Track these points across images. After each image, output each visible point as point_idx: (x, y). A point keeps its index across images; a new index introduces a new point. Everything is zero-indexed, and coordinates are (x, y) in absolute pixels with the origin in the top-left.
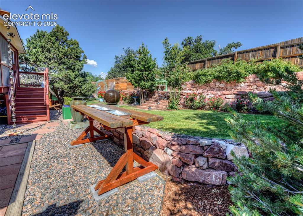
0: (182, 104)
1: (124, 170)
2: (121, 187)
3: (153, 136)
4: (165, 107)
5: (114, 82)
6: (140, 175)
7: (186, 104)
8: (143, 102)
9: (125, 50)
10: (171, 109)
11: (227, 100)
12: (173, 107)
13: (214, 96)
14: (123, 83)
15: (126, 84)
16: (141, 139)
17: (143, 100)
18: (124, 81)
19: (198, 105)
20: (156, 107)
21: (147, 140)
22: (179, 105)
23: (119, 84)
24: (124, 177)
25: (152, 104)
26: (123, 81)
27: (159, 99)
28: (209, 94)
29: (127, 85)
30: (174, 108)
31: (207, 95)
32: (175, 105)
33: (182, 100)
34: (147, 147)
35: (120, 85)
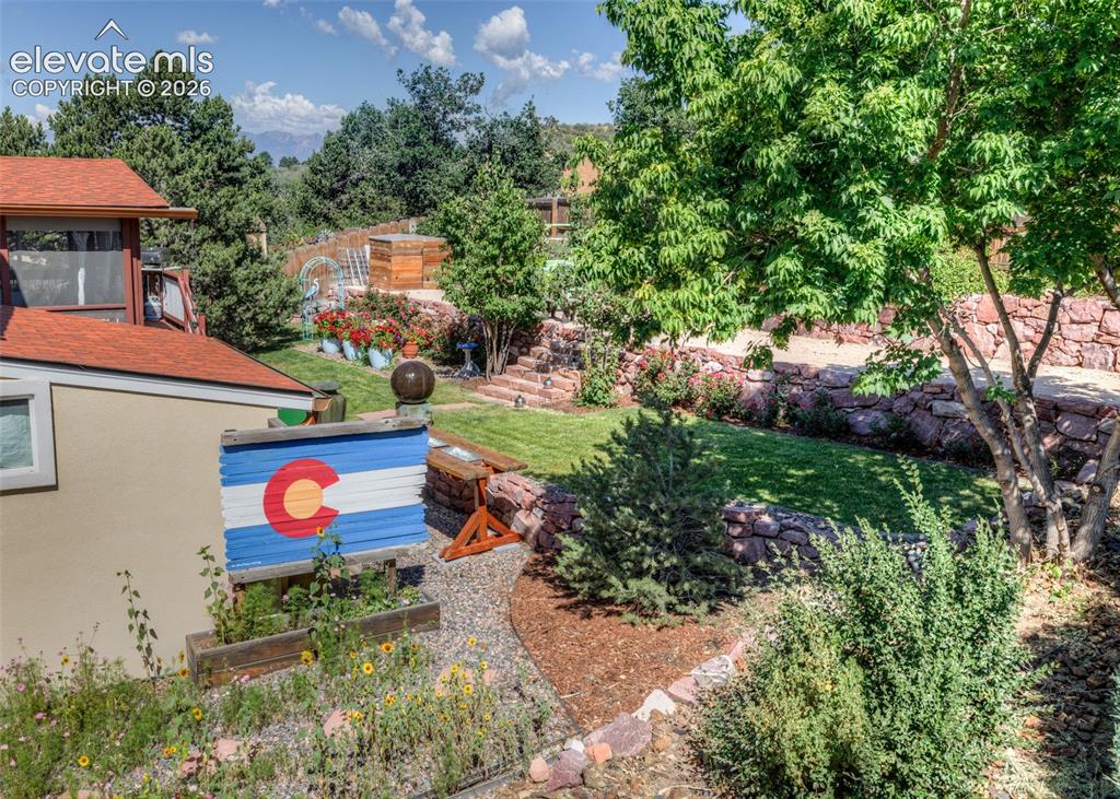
0: (631, 384)
1: (474, 537)
2: (473, 557)
3: (517, 489)
4: (570, 394)
5: (363, 245)
6: (497, 544)
7: (640, 387)
8: (498, 368)
9: (410, 78)
10: (588, 405)
11: (751, 384)
12: (595, 399)
13: (721, 367)
14: (405, 255)
15: (417, 262)
16: (497, 495)
17: (495, 361)
18: (409, 246)
19: (672, 395)
20: (540, 393)
21: (506, 496)
22: (623, 384)
23: (389, 261)
24: (475, 544)
25: (529, 379)
26: (406, 248)
27: (553, 363)
28: (709, 358)
29: (425, 264)
30: (596, 403)
31: (703, 361)
32: (600, 393)
33: (632, 368)
34: (506, 508)
35: (394, 269)
